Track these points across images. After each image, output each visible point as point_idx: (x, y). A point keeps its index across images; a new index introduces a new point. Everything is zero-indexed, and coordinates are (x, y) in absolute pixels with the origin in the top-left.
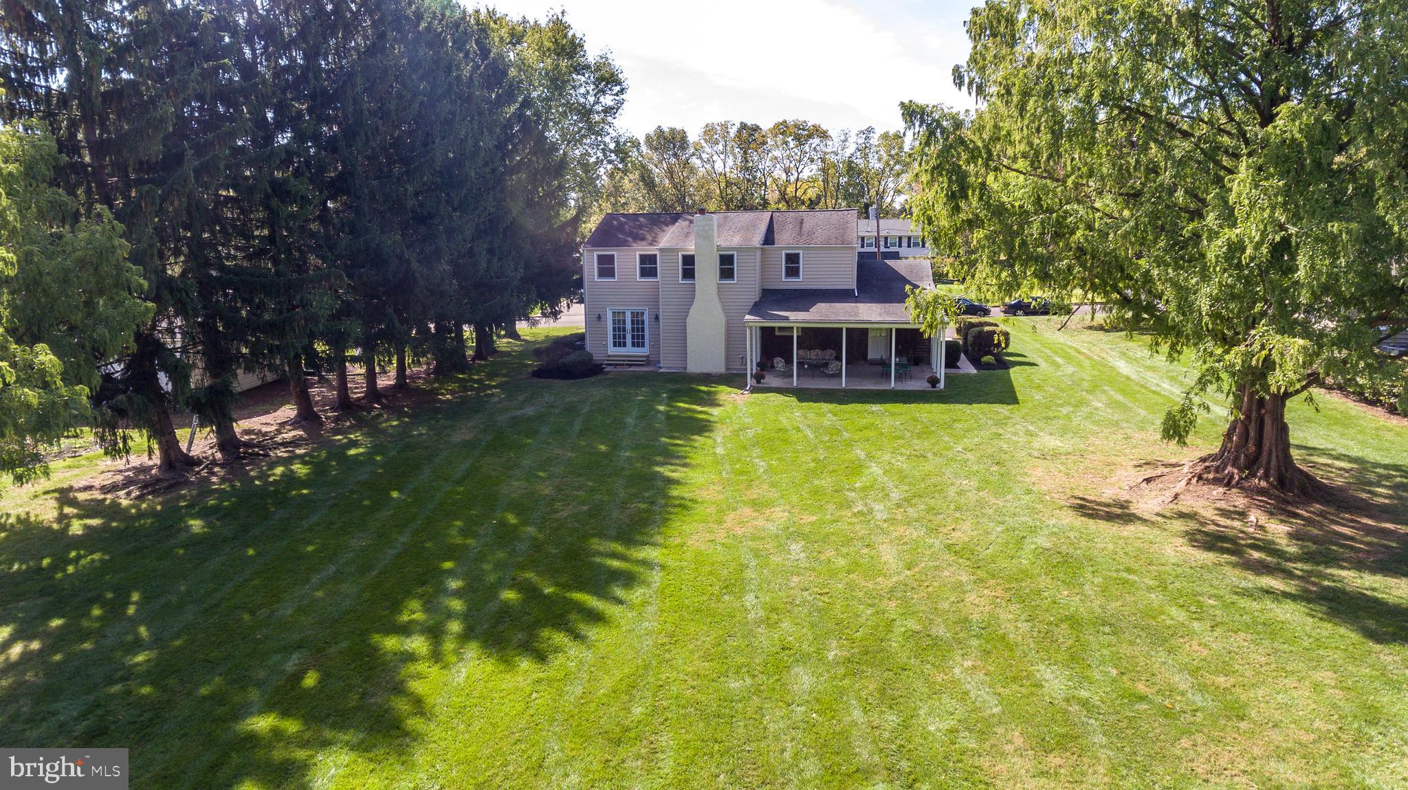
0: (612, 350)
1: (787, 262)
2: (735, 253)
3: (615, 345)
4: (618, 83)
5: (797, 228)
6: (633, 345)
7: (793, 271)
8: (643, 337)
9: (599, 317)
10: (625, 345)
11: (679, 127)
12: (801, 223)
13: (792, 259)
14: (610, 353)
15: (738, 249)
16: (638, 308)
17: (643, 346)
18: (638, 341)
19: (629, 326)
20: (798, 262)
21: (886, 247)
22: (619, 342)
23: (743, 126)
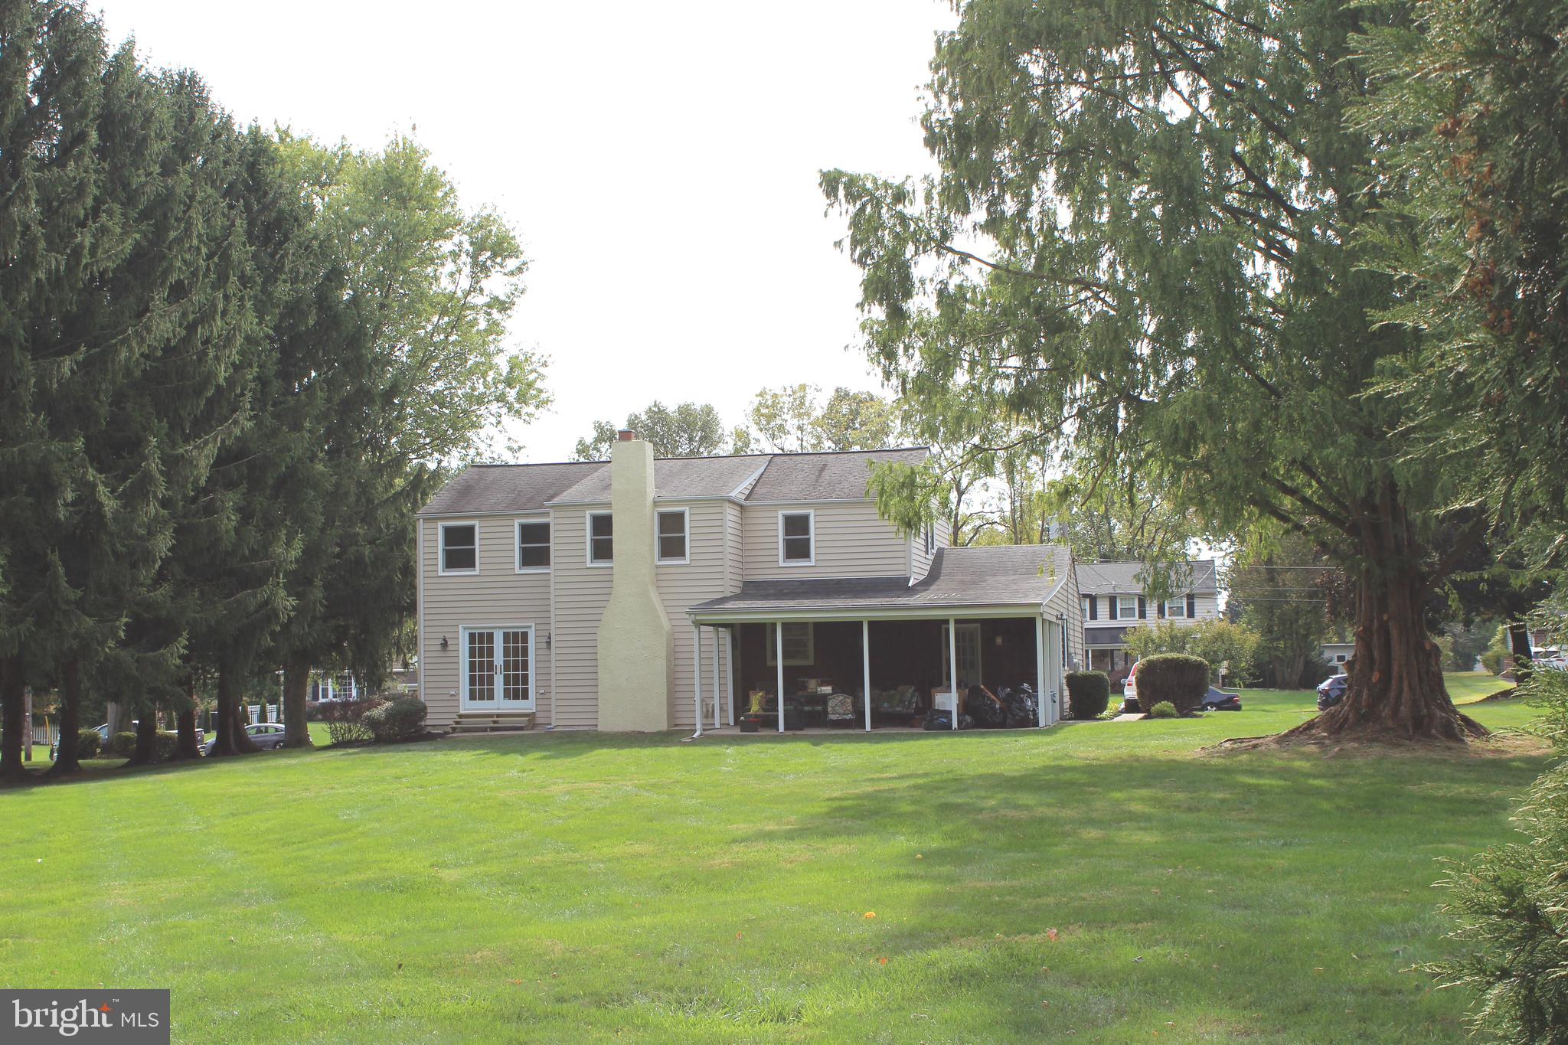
0: (468, 706)
1: (787, 532)
2: (686, 510)
3: (472, 697)
4: (515, 252)
5: (813, 477)
6: (507, 695)
7: (797, 549)
8: (525, 679)
9: (445, 644)
10: (491, 697)
11: (698, 403)
12: (822, 470)
13: (797, 525)
14: (462, 712)
15: (692, 502)
16: (515, 625)
17: (525, 696)
18: (516, 692)
19: (499, 659)
20: (806, 531)
21: (1113, 616)
22: (480, 688)
23: (842, 396)
